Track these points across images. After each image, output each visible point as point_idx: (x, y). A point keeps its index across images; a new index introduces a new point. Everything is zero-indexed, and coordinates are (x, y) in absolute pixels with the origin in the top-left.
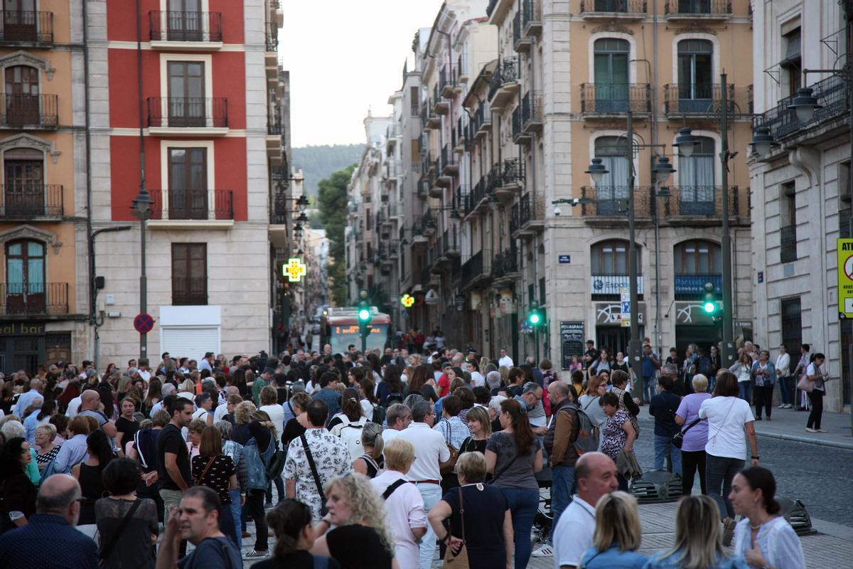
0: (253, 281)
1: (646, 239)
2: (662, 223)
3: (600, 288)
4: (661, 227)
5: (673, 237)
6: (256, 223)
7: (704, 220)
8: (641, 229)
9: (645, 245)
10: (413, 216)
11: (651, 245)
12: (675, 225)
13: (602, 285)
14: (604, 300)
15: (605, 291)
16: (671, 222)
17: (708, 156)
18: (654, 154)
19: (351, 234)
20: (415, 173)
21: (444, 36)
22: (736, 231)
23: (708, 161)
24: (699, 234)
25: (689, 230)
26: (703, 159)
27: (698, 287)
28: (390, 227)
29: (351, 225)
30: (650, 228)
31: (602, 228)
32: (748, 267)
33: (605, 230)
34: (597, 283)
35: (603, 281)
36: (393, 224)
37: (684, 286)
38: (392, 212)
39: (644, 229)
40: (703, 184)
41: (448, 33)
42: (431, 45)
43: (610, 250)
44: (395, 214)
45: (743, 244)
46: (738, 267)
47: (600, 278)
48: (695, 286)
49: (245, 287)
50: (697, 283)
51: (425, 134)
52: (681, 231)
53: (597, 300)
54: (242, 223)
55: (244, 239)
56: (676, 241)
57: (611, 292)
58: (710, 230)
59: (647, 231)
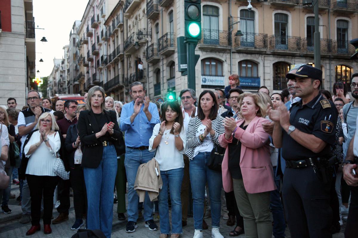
0: (16, 69)
1: (226, 58)
2: (234, 51)
3: (205, 82)
4: (233, 53)
5: (238, 58)
6: (17, 34)
7: (253, 50)
8: (224, 53)
9: (226, 61)
10: (74, 77)
11: (228, 61)
12: (239, 52)
13: (206, 80)
14: (207, 88)
15: (207, 83)
16: (237, 50)
17: (251, 20)
18: (230, 16)
19: (49, 89)
20: (74, 64)
21: (92, 7)
22: (264, 57)
23: (252, 22)
24: (249, 57)
25: (245, 55)
26: (249, 21)
27: (248, 83)
28: (63, 83)
29: (49, 87)
30: (228, 53)
31: (206, 52)
32: (269, 74)
33: (208, 53)
34: (204, 80)
35: (207, 79)
36: (64, 82)
37: (243, 82)
38: (64, 79)
39: (225, 53)
40: (250, 32)
41: (93, 6)
42: (85, 14)
43: (208, 63)
44: (65, 79)
45: (267, 63)
46: (265, 74)
47: (205, 77)
48: (247, 82)
49: (10, 72)
50: (248, 81)
51: (78, 51)
52: (241, 55)
53: (204, 88)
54: (7, 34)
55: (9, 43)
56: (239, 60)
57: (210, 84)
58: (253, 55)
59: (226, 54)
